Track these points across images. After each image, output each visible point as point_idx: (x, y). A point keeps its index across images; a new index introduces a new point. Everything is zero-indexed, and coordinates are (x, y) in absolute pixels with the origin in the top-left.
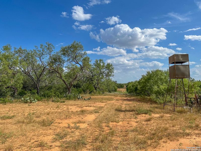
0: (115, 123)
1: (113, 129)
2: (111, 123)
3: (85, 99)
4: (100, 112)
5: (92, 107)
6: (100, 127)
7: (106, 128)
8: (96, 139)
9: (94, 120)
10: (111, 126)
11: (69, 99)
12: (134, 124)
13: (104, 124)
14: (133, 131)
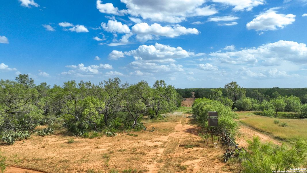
0: (173, 154)
1: (172, 156)
2: (171, 154)
3: (150, 131)
4: (165, 146)
5: (159, 142)
6: (166, 156)
7: (169, 156)
8: (166, 160)
9: (164, 152)
10: (171, 155)
11: (137, 131)
12: (181, 154)
13: (168, 154)
14: (179, 157)
